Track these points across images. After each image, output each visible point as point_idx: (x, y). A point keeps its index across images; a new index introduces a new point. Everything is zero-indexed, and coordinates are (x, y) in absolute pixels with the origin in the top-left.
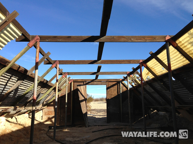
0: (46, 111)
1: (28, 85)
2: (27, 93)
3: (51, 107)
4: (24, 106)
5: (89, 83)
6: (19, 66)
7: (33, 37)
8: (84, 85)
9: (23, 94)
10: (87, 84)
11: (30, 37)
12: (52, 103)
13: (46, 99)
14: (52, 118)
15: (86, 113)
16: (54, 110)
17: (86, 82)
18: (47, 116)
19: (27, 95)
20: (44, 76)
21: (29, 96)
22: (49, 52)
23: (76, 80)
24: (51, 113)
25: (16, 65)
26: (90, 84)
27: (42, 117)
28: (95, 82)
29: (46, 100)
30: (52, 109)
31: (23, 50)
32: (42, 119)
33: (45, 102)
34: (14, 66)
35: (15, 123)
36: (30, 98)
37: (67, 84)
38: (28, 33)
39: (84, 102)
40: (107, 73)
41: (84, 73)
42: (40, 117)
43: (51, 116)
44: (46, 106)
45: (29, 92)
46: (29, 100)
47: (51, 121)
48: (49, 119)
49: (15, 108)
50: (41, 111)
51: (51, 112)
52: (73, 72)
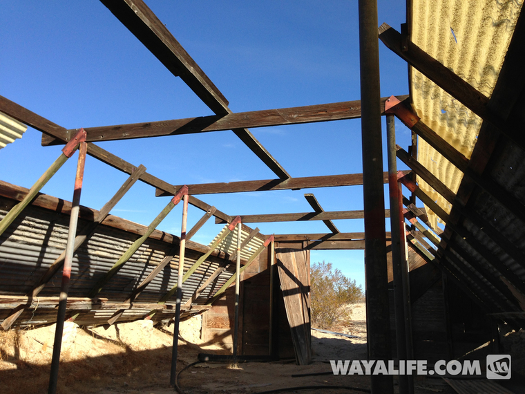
0: (210, 317)
1: (116, 247)
2: (121, 266)
3: (221, 307)
4: (129, 300)
5: (316, 243)
6: (58, 201)
7: (74, 133)
8: (303, 249)
9: (110, 269)
10: (310, 247)
11: (65, 134)
12: (224, 298)
13: (199, 286)
14: (226, 334)
15: (306, 327)
16: (229, 316)
17: (307, 240)
18: (212, 329)
19: (121, 270)
20: (156, 225)
21: (134, 275)
22: (141, 165)
23: (282, 237)
24: (223, 324)
25: (48, 199)
26: (318, 246)
27: (201, 331)
28: (333, 243)
29: (200, 288)
30: (223, 311)
31: (53, 164)
32: (200, 338)
33: (199, 292)
34: (43, 201)
35: (112, 341)
36: (142, 280)
37: (255, 246)
38: (55, 125)
39: (299, 296)
40: (343, 215)
41: (281, 217)
42: (194, 331)
43: (221, 331)
44: (210, 305)
45: (124, 264)
46: (141, 284)
47: (222, 344)
48: (218, 338)
49: (96, 302)
50: (199, 316)
51: (222, 319)
52: (254, 216)
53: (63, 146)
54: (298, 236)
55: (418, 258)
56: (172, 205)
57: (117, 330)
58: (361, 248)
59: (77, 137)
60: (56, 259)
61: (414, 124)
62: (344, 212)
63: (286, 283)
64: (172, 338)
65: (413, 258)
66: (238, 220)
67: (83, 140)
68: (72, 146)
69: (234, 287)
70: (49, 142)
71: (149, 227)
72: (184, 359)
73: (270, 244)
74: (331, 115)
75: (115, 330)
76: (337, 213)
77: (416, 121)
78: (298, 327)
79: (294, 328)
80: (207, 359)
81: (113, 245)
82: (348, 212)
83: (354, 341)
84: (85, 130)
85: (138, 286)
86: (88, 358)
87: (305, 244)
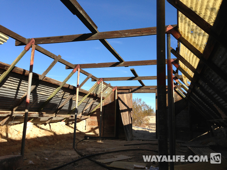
0: (90, 121)
1: (49, 91)
2: (51, 99)
3: (94, 117)
4: (55, 113)
5: (135, 90)
6: (23, 70)
7: (29, 40)
8: (129, 93)
9: (46, 100)
10: (132, 92)
11: (25, 40)
12: (95, 113)
13: (85, 108)
14: (96, 128)
15: (130, 126)
16: (98, 121)
17: (131, 89)
18: (90, 126)
19: (51, 101)
20: (66, 81)
21: (57, 103)
22: (59, 55)
23: (120, 87)
24: (95, 124)
25: (19, 69)
26: (136, 91)
27: (85, 127)
28: (142, 90)
29: (85, 109)
30: (95, 119)
31: (20, 54)
32: (85, 129)
33: (85, 110)
34: (17, 70)
35: (48, 130)
36: (60, 105)
37: (109, 91)
38: (21, 37)
39: (127, 112)
40: (147, 78)
41: (120, 79)
42: (83, 127)
43: (94, 127)
44: (89, 116)
45: (52, 98)
46: (60, 107)
47: (95, 132)
48: (93, 130)
49: (41, 114)
50: (85, 120)
51: (94, 122)
52: (108, 78)
53: (24, 46)
54: (127, 87)
55: (179, 97)
56: (73, 73)
57: (50, 126)
58: (154, 92)
59: (31, 42)
60: (23, 96)
61: (179, 37)
62: (147, 77)
63: (122, 107)
64: (73, 129)
65: (176, 96)
66: (101, 80)
67: (33, 43)
68: (29, 46)
69: (100, 109)
70: (18, 44)
71: (63, 82)
72: (79, 138)
73: (115, 90)
74: (143, 33)
75: (49, 126)
76: (144, 77)
77: (180, 36)
78: (127, 125)
79: (125, 126)
80: (88, 138)
81: (48, 90)
82: (149, 77)
83: (150, 131)
84: (34, 39)
85: (59, 108)
86: (38, 137)
87: (130, 91)
